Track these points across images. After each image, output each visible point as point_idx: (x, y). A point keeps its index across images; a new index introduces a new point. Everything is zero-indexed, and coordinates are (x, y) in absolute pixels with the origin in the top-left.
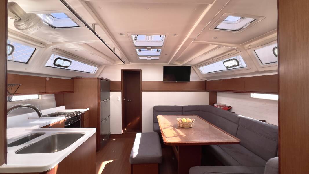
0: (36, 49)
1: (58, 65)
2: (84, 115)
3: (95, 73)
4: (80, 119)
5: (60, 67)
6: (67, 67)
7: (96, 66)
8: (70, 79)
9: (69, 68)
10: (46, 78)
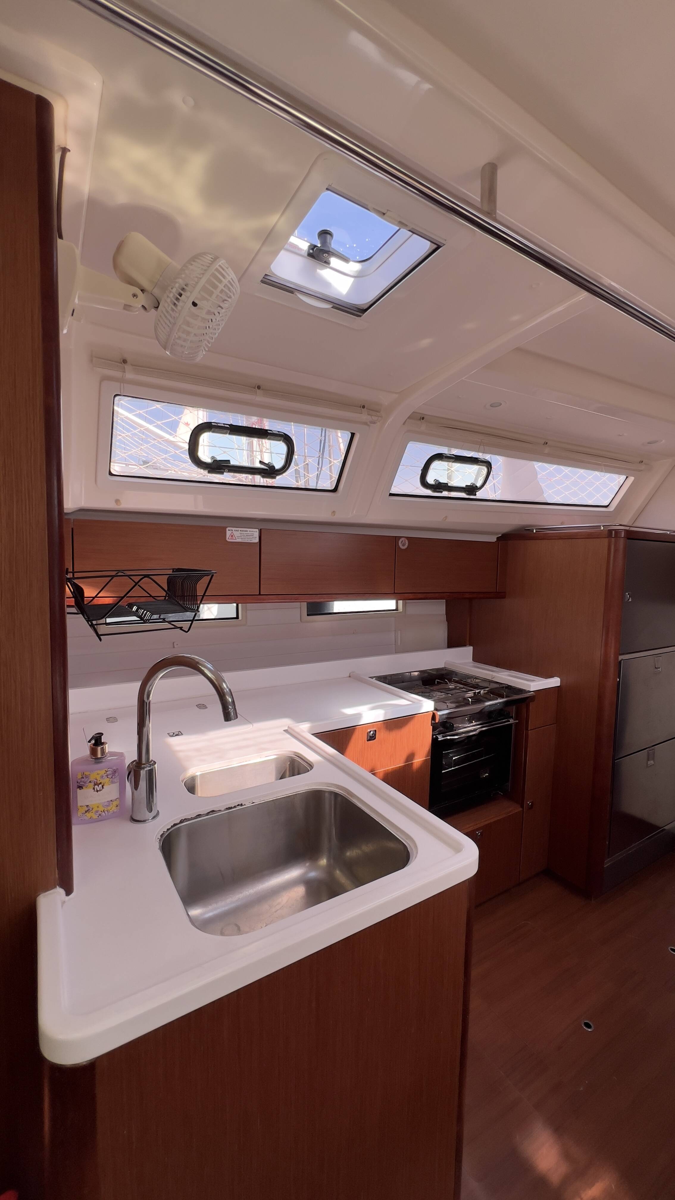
0: (353, 435)
1: (439, 487)
2: (532, 706)
3: (611, 508)
4: (512, 721)
5: (445, 494)
6: (471, 489)
7: (618, 471)
8: (493, 539)
9: (479, 495)
10: (397, 539)
